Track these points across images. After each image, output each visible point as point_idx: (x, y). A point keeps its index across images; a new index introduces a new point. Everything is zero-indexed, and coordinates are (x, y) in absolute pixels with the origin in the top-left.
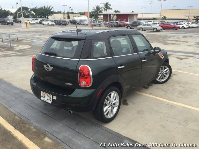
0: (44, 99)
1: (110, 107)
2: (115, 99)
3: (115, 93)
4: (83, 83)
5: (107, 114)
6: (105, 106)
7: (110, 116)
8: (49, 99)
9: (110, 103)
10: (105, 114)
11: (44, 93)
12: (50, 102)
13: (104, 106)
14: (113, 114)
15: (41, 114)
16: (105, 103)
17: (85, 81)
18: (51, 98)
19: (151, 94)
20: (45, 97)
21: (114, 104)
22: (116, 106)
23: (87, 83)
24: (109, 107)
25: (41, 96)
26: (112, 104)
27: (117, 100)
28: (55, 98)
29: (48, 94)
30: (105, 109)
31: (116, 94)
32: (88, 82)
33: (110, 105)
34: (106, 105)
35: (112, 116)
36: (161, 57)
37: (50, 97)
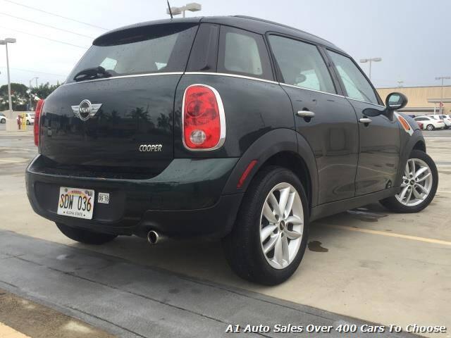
0: (69, 210)
1: (279, 234)
2: (291, 214)
3: (291, 192)
4: (197, 137)
5: (271, 254)
7: (281, 263)
8: (83, 206)
9: (277, 217)
10: (266, 250)
11: (70, 190)
12: (89, 215)
13: (261, 226)
14: (288, 260)
17: (203, 129)
18: (92, 202)
19: (388, 231)
20: (71, 203)
21: (290, 226)
23: (209, 138)
24: (275, 231)
25: (60, 203)
26: (283, 222)
28: (104, 198)
29: (83, 191)
31: (294, 194)
32: (210, 136)
33: (278, 225)
34: (266, 223)
35: (285, 264)
37: (88, 197)
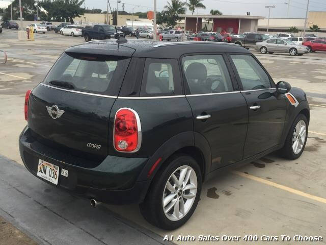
0: (44, 175)
1: (178, 199)
2: (189, 183)
3: (188, 170)
4: (123, 145)
5: (171, 212)
6: (167, 196)
7: (177, 216)
8: (52, 175)
9: (176, 188)
10: (166, 211)
11: (45, 162)
12: (56, 182)
13: (164, 195)
14: (183, 213)
15: (37, 207)
16: (166, 189)
17: (127, 140)
18: (58, 173)
19: (268, 178)
20: (45, 171)
21: (187, 192)
22: (191, 198)
23: (130, 145)
24: (175, 197)
25: (39, 168)
26: (181, 191)
27: (194, 185)
28: (65, 173)
29: (53, 165)
30: (165, 201)
31: (190, 171)
32: (132, 143)
33: (177, 194)
34: (168, 193)
35: (181, 216)
36: (292, 104)
37: (56, 170)
